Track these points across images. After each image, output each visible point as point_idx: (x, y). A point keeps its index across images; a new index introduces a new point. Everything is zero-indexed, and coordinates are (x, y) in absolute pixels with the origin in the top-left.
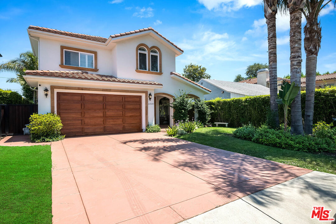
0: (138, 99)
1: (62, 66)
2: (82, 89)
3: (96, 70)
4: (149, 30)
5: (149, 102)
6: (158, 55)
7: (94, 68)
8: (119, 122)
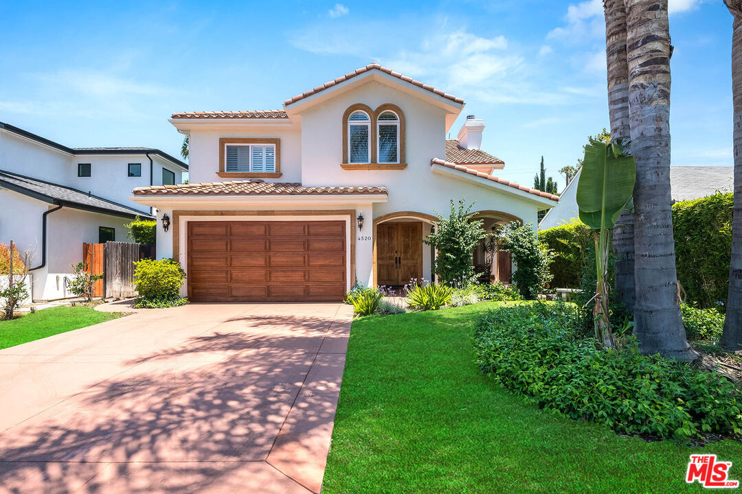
0: (338, 229)
1: (221, 174)
2: (222, 213)
3: (279, 174)
4: (368, 69)
5: (359, 234)
6: (397, 123)
7: (275, 171)
8: (297, 276)
